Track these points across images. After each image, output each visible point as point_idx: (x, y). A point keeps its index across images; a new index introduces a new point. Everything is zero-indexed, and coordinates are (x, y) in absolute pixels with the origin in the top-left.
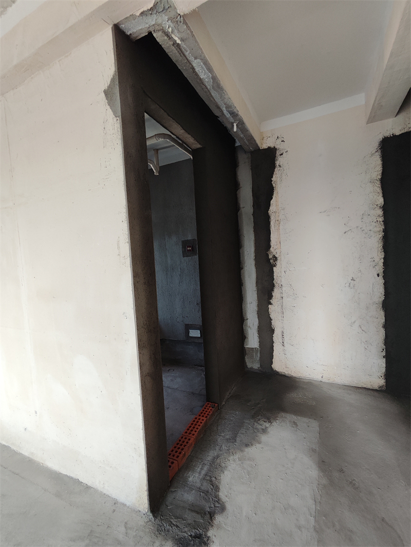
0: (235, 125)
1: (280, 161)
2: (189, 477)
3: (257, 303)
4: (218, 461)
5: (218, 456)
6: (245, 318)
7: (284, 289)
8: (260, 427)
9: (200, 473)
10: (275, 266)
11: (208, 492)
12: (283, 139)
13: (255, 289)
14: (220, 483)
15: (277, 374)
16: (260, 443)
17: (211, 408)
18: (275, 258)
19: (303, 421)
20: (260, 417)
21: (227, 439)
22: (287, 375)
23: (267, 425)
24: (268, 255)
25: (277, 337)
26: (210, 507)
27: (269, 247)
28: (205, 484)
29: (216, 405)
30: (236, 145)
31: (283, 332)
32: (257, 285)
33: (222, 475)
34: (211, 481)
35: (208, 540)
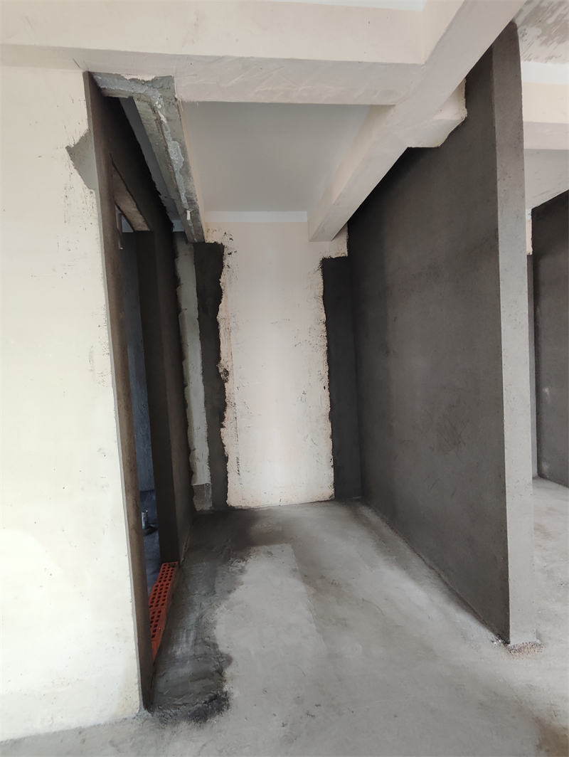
0: (188, 212)
1: (228, 261)
2: (176, 652)
3: (207, 428)
4: (204, 620)
5: (201, 616)
6: (192, 449)
7: (237, 407)
8: (236, 569)
9: (187, 642)
10: (226, 382)
11: (206, 654)
12: (231, 237)
13: (203, 409)
14: (215, 639)
15: (233, 509)
16: (242, 584)
17: (171, 568)
18: (227, 373)
19: (276, 548)
20: (232, 559)
21: (205, 595)
22: (244, 508)
23: (243, 564)
24: (218, 369)
25: (231, 466)
26: (215, 666)
27: (219, 359)
28: (198, 648)
29: (177, 563)
30: (174, 231)
31: (238, 458)
32: (205, 406)
33: (215, 631)
34: (205, 642)
35: (226, 695)
